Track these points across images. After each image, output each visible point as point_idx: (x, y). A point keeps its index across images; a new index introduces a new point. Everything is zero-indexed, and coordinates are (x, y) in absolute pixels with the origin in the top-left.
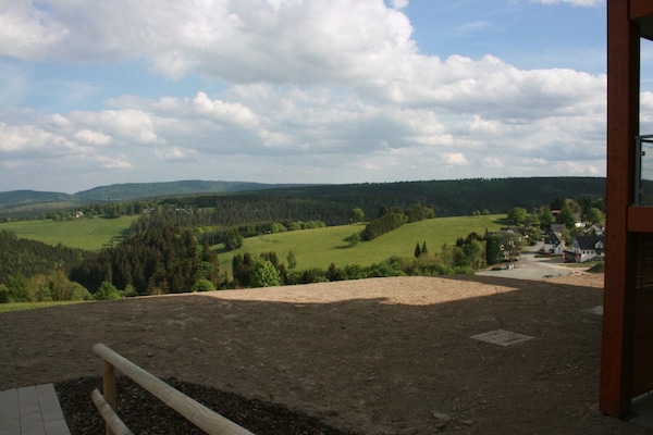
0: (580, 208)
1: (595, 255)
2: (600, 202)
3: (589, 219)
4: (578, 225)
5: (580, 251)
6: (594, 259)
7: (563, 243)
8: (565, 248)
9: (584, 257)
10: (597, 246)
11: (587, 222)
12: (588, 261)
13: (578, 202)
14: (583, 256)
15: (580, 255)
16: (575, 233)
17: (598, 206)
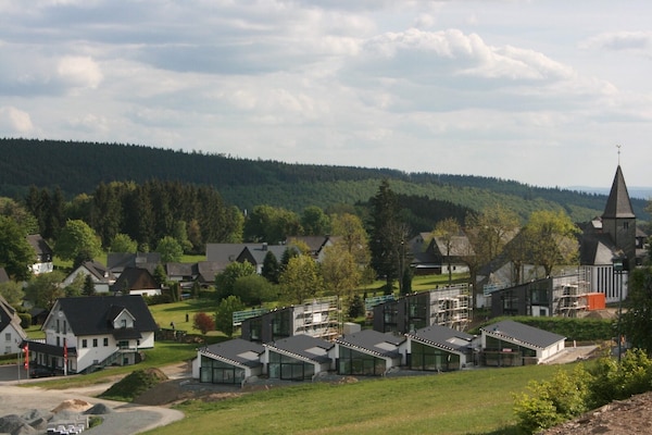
0: (33, 220)
1: (113, 348)
2: (84, 205)
3: (63, 252)
4: (38, 268)
5: (71, 340)
6: (111, 362)
7: (16, 319)
8: (24, 335)
9: (85, 355)
10: (117, 325)
11: (57, 261)
12: (96, 368)
13: (28, 204)
14: (82, 352)
15: (73, 351)
16: (40, 294)
17: (81, 213)
